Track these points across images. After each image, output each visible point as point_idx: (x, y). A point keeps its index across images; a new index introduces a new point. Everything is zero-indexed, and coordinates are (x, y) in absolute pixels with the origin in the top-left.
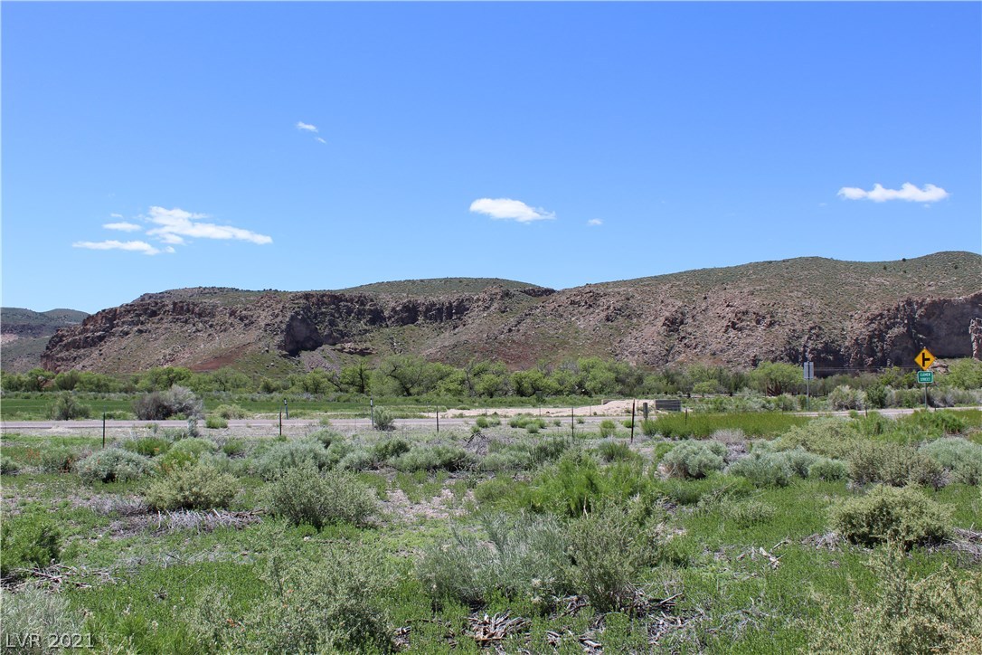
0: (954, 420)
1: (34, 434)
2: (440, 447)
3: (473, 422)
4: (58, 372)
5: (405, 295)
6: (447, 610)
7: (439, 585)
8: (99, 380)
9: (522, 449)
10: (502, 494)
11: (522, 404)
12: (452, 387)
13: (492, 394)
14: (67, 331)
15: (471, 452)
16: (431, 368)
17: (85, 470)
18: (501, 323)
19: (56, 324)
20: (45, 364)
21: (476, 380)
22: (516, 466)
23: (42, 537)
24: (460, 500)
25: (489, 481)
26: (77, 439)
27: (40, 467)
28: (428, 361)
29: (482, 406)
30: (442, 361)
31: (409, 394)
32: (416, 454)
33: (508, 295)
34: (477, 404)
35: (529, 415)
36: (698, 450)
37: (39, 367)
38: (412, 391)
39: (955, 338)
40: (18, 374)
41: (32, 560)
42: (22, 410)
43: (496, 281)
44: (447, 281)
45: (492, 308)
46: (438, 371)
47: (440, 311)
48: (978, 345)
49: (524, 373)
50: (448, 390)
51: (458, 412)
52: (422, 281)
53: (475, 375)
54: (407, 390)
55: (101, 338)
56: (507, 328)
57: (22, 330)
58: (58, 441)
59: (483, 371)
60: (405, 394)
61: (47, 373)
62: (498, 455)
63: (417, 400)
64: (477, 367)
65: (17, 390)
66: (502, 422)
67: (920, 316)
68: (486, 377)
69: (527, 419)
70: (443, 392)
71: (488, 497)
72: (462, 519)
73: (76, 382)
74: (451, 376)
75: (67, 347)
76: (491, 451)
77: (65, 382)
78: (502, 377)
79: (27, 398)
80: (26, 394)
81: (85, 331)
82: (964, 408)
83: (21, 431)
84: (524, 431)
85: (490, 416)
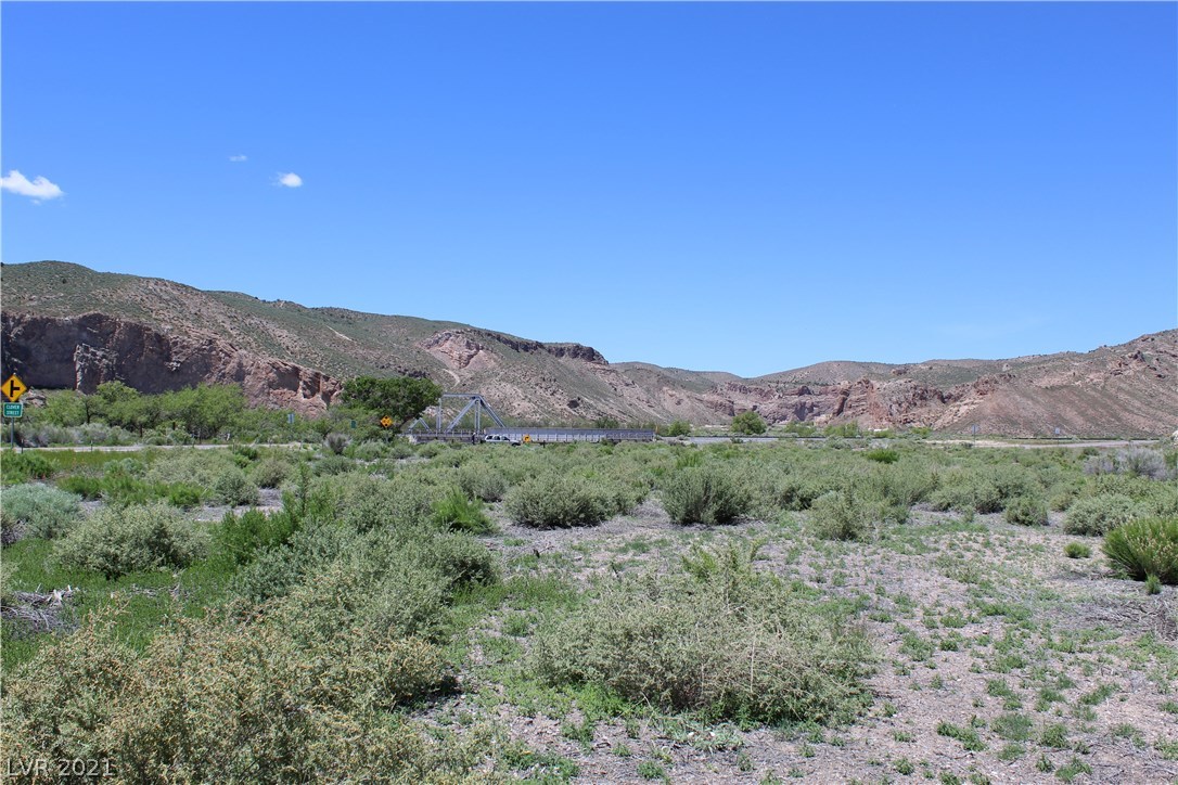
0: (43, 463)
39: (57, 366)
48: (83, 376)
67: (16, 335)
82: (58, 449)
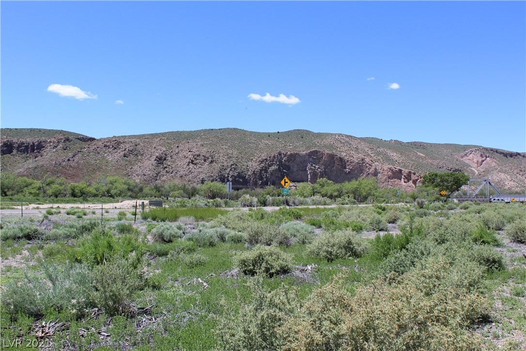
0: (298, 213)
2: (22, 226)
3: (44, 212)
5: (5, 137)
6: (19, 321)
7: (15, 306)
9: (71, 227)
10: (58, 252)
11: (74, 202)
12: (33, 191)
13: (57, 196)
15: (41, 229)
16: (20, 180)
18: (63, 156)
21: (48, 187)
22: (68, 237)
24: (33, 256)
25: (52, 245)
28: (18, 176)
29: (50, 202)
30: (28, 176)
31: (6, 195)
32: (7, 230)
33: (68, 140)
34: (48, 201)
35: (78, 208)
36: (170, 227)
38: (8, 193)
39: (301, 172)
43: (61, 132)
44: (31, 130)
45: (59, 147)
46: (25, 182)
47: (27, 147)
48: (311, 176)
49: (76, 184)
50: (31, 193)
51: (36, 206)
52: (16, 129)
53: (47, 185)
54: (5, 193)
56: (67, 159)
59: (52, 182)
60: (4, 195)
62: (57, 231)
63: (11, 199)
64: (48, 180)
66: (62, 212)
67: (285, 160)
68: (53, 186)
69: (77, 210)
70: (27, 194)
71: (50, 254)
72: (34, 268)
74: (33, 185)
76: (54, 228)
78: (63, 186)
82: (303, 207)
84: (74, 217)
85: (55, 208)
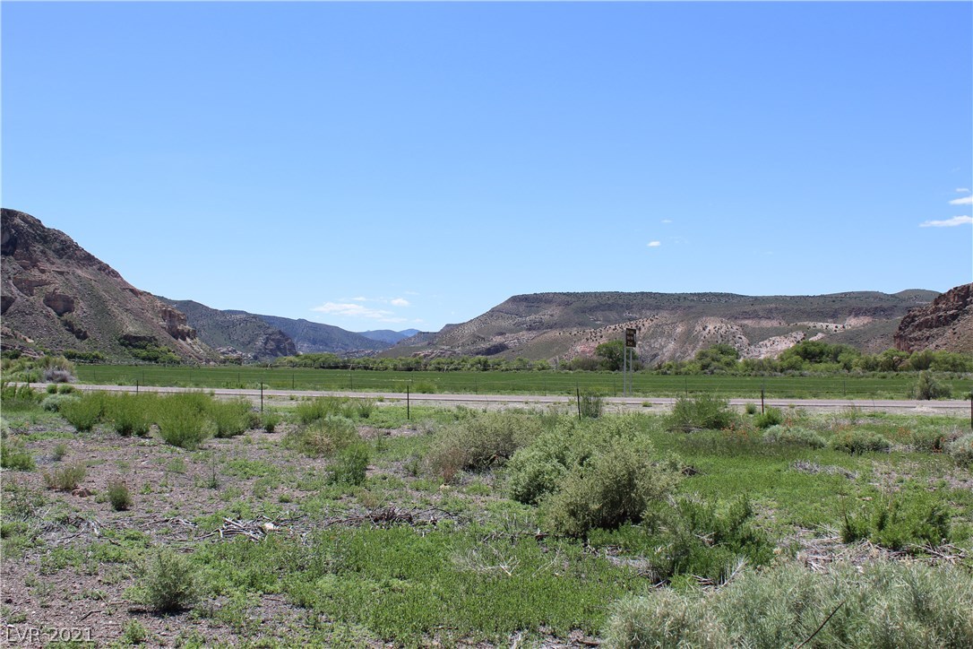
1: (899, 412)
4: (912, 352)
8: (954, 359)
14: (919, 311)
17: (959, 451)
19: (908, 304)
20: (899, 345)
23: (932, 515)
26: (942, 419)
27: (911, 446)
37: (893, 348)
40: (874, 354)
41: (923, 537)
42: (883, 389)
55: (954, 317)
57: (874, 312)
58: (923, 420)
61: (902, 353)
65: (874, 370)
73: (930, 362)
75: (919, 327)
77: (919, 361)
79: (884, 377)
80: (882, 373)
81: (936, 310)
83: (887, 410)
